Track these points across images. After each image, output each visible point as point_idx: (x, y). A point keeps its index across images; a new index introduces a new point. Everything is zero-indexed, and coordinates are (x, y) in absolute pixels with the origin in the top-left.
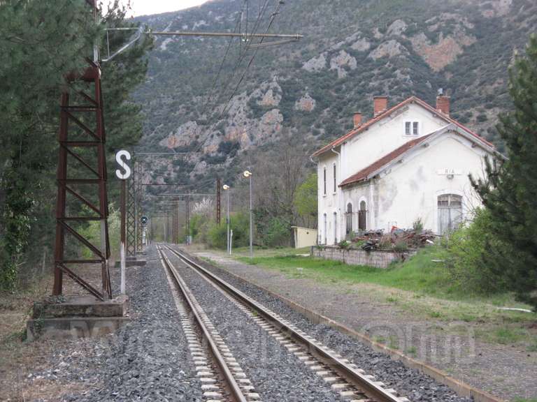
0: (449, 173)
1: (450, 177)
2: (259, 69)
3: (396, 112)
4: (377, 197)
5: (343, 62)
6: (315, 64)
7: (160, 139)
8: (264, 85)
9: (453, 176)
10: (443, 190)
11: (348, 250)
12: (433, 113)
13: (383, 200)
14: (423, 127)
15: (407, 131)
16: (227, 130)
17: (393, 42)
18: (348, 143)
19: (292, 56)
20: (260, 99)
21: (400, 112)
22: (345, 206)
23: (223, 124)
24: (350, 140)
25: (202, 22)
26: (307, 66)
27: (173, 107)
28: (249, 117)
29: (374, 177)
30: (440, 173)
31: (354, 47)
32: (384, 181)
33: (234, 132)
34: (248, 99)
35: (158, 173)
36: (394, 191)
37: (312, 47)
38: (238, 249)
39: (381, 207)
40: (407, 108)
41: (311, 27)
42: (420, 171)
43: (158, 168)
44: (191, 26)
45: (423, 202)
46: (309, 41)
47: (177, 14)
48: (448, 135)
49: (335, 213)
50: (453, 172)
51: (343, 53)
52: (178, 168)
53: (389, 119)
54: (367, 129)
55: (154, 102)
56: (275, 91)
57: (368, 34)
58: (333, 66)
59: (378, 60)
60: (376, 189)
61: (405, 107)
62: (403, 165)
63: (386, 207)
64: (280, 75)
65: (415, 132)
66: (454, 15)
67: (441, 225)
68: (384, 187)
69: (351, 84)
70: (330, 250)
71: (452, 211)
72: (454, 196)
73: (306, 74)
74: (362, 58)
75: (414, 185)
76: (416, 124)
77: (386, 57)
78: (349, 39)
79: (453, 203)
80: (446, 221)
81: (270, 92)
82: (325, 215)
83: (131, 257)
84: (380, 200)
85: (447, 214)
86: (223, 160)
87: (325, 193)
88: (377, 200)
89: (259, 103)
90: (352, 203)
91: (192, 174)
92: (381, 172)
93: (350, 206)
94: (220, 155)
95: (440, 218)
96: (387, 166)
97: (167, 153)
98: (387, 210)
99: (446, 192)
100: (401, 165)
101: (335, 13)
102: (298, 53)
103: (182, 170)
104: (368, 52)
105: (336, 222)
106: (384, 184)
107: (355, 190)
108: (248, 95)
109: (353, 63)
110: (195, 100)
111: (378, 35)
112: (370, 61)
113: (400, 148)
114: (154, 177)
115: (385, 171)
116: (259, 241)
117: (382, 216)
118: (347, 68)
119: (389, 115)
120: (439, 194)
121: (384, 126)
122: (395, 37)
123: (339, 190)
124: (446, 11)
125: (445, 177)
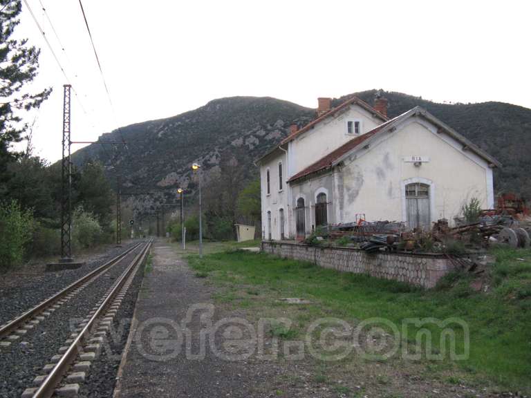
0: (416, 161)
1: (418, 164)
2: (208, 145)
3: (338, 112)
4: (342, 186)
5: (252, 142)
6: (238, 142)
7: (157, 182)
8: (211, 153)
9: (420, 163)
10: (411, 179)
11: (322, 249)
12: (373, 114)
13: (348, 189)
14: (363, 126)
15: (350, 131)
16: (192, 176)
17: (277, 131)
18: (295, 141)
19: (225, 138)
20: (209, 160)
21: (342, 113)
22: (294, 201)
23: (189, 174)
24: (297, 137)
25: (179, 123)
26: (233, 143)
27: (164, 166)
28: (204, 170)
29: (339, 165)
30: (407, 160)
31: (258, 133)
32: (349, 169)
33: (195, 178)
34: (203, 160)
35: (156, 200)
36: (360, 180)
37: (236, 134)
38: (193, 242)
39: (346, 198)
40: (349, 109)
41: (235, 124)
42: (386, 158)
43: (157, 197)
44: (174, 125)
45: (390, 192)
46: (234, 131)
47: (166, 119)
48: (413, 120)
49: (282, 210)
50: (420, 159)
51: (251, 136)
52: (167, 197)
53: (332, 118)
54: (312, 127)
55: (154, 163)
56: (217, 156)
57: (264, 127)
58: (247, 143)
59: (270, 140)
60: (341, 178)
61: (347, 107)
62: (369, 152)
63: (353, 198)
64: (219, 148)
65: (357, 131)
66: (308, 118)
67: (409, 216)
68: (349, 176)
69: (256, 152)
70: (289, 247)
71: (420, 201)
72: (422, 185)
73: (233, 148)
74: (261, 139)
75: (380, 174)
76: (357, 124)
77: (274, 138)
78: (255, 129)
79: (420, 193)
80: (414, 213)
81: (214, 157)
82: (269, 212)
83: (66, 258)
84: (345, 190)
85: (415, 205)
86: (190, 192)
87: (269, 192)
88: (342, 189)
89: (209, 162)
90: (304, 197)
91: (174, 200)
92: (345, 159)
93: (301, 201)
94: (189, 190)
95: (408, 209)
96: (351, 152)
97: (161, 189)
98: (353, 200)
99: (415, 181)
100: (367, 150)
101: (247, 117)
102: (228, 137)
103: (169, 198)
104: (264, 136)
105: (282, 218)
106: (349, 172)
107: (309, 183)
108: (203, 158)
109: (257, 142)
110: (175, 161)
111: (269, 127)
112: (266, 140)
113: (344, 146)
114: (155, 202)
115: (350, 158)
116: (209, 236)
117: (347, 208)
118: (254, 144)
119: (332, 115)
120: (406, 184)
121: (328, 125)
122: (278, 128)
123: (285, 186)
124: (303, 116)
125: (413, 164)
